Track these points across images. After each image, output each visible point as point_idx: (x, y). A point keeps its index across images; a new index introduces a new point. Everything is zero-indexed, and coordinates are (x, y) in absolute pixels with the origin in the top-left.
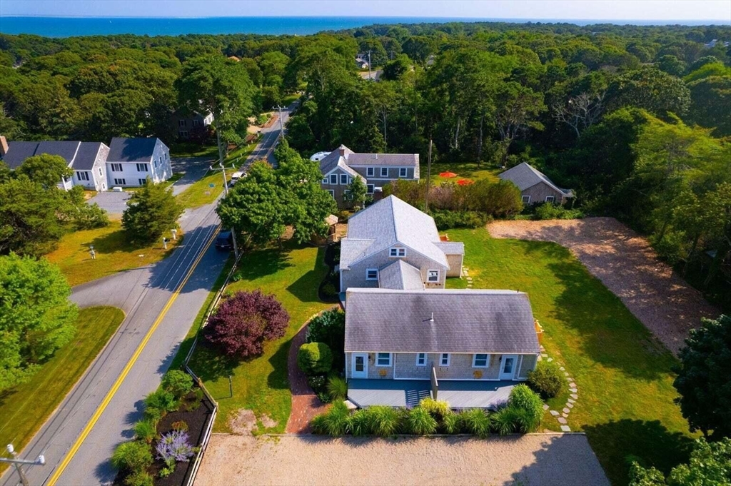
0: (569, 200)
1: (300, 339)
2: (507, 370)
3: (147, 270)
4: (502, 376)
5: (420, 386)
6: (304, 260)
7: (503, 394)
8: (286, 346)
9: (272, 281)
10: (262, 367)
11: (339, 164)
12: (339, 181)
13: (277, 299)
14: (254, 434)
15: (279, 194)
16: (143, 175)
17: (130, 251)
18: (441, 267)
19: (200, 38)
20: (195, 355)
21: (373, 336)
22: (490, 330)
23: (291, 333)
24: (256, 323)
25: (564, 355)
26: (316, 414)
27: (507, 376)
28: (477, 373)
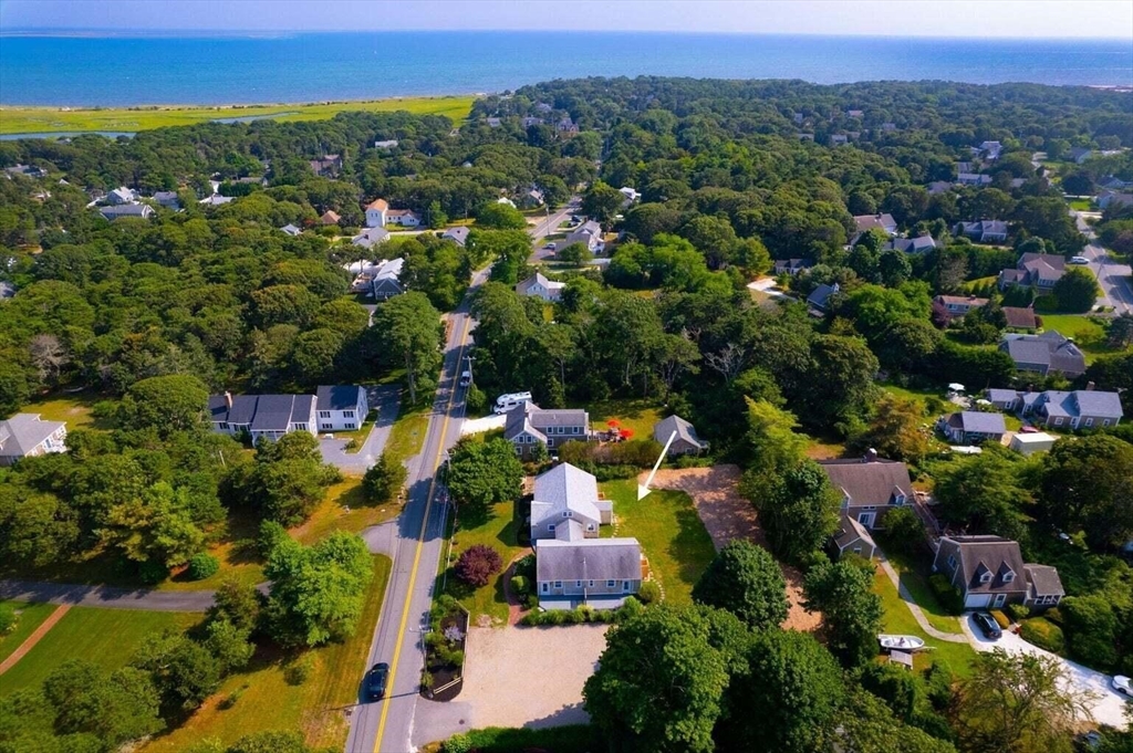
0: (705, 450)
1: (510, 573)
2: (626, 588)
3: (394, 524)
4: (623, 591)
5: (578, 598)
6: (505, 511)
7: (621, 602)
8: (501, 577)
9: (483, 531)
10: (489, 591)
11: (525, 429)
12: (525, 441)
13: (494, 549)
14: (491, 626)
15: (487, 471)
16: (349, 420)
17: (374, 507)
18: (596, 522)
19: (315, 130)
20: (447, 585)
21: (552, 572)
22: (617, 568)
23: (504, 569)
24: (484, 564)
25: (664, 577)
26: (523, 615)
27: (626, 591)
28: (610, 590)
